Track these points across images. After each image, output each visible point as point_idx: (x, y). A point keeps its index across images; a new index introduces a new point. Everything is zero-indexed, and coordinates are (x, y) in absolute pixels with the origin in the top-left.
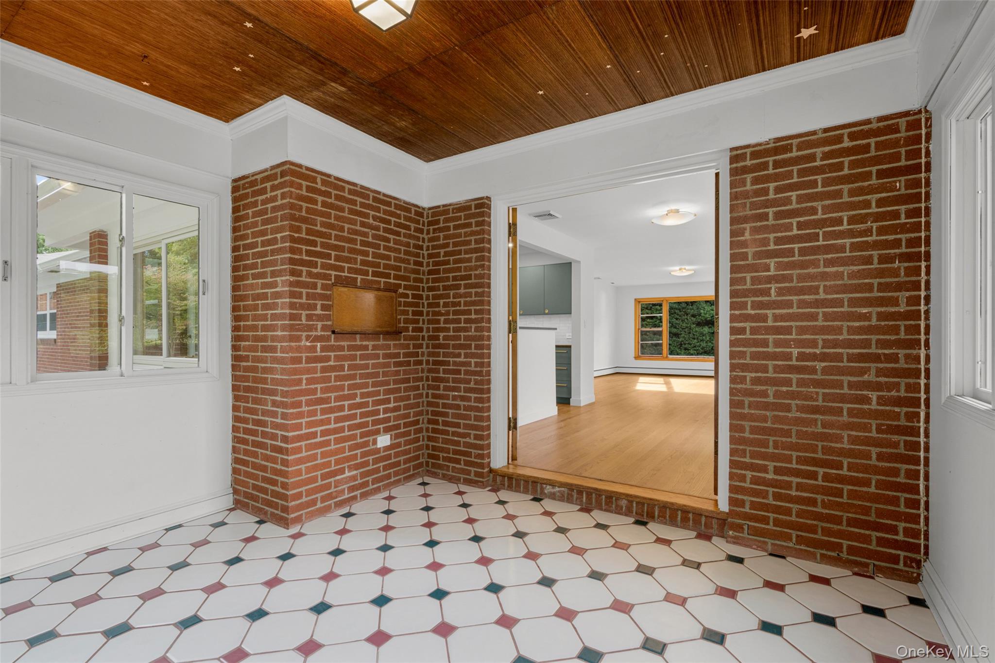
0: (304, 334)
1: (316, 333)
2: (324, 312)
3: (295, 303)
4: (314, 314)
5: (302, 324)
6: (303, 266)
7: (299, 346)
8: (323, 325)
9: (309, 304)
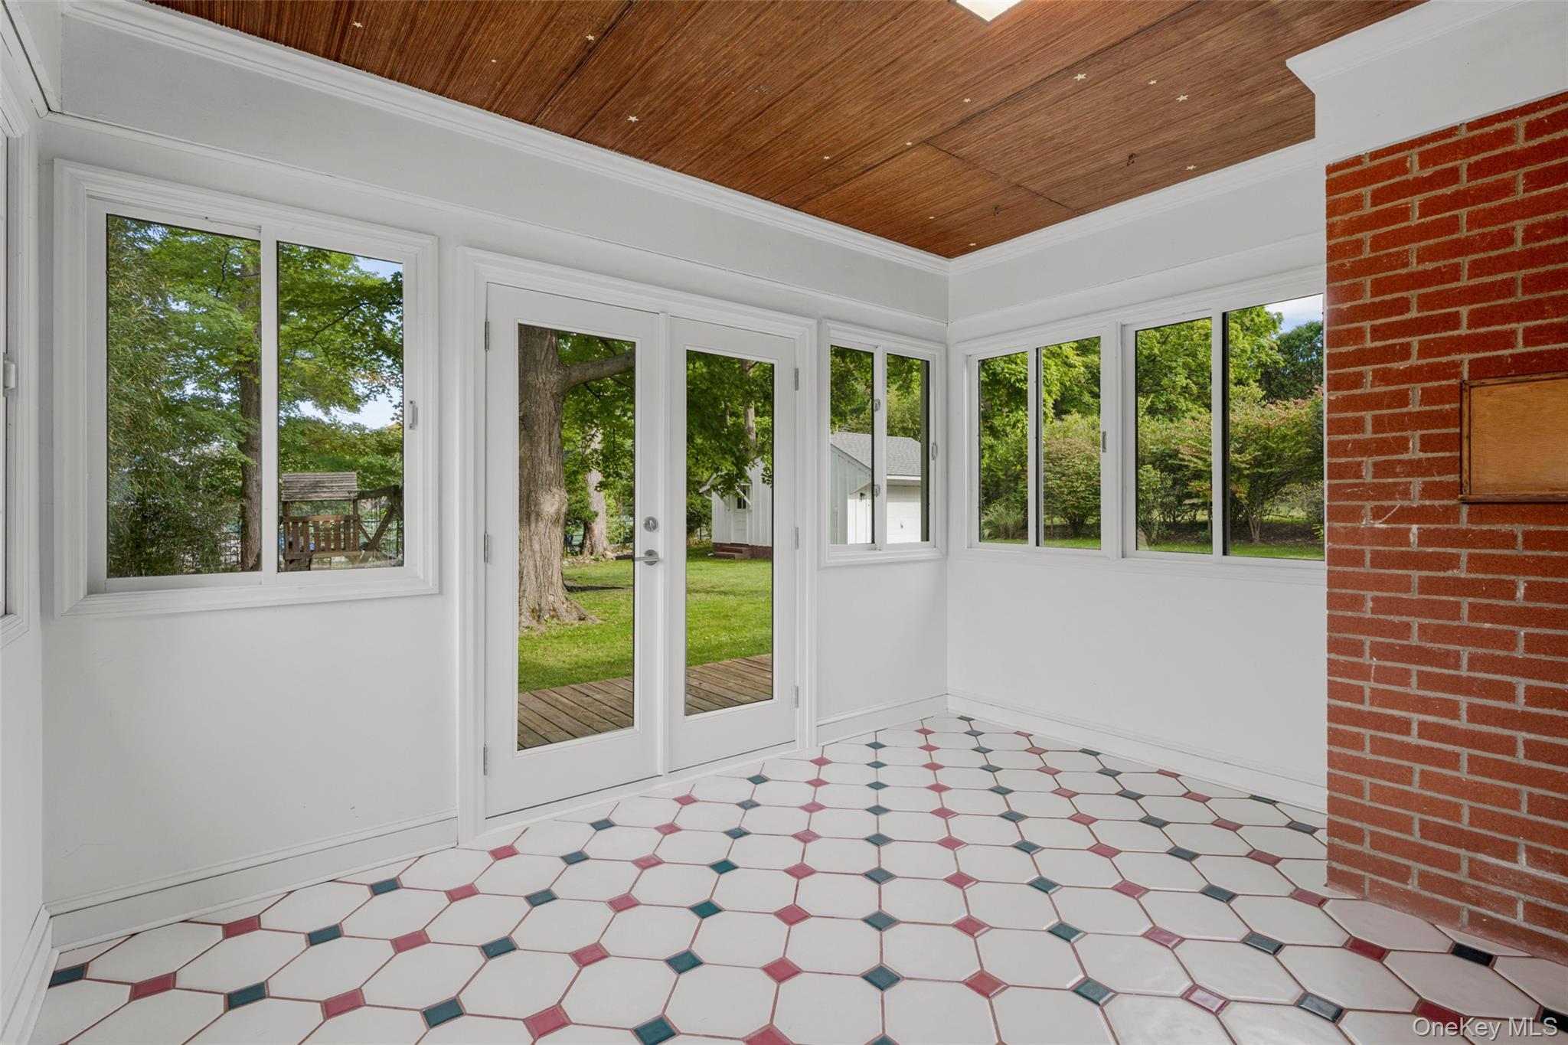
0: (1369, 505)
1: (1406, 503)
2: (1430, 455)
3: (1345, 443)
4: (1400, 462)
5: (1363, 485)
6: (1364, 364)
7: (1356, 530)
8: (1425, 483)
9: (1384, 440)
